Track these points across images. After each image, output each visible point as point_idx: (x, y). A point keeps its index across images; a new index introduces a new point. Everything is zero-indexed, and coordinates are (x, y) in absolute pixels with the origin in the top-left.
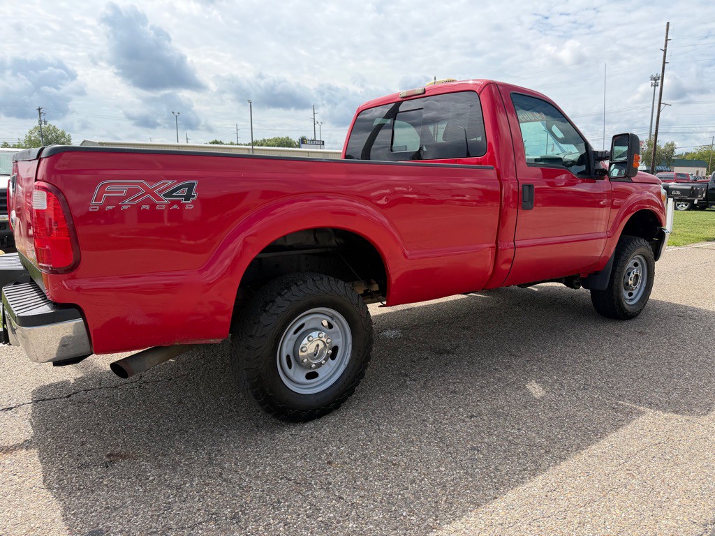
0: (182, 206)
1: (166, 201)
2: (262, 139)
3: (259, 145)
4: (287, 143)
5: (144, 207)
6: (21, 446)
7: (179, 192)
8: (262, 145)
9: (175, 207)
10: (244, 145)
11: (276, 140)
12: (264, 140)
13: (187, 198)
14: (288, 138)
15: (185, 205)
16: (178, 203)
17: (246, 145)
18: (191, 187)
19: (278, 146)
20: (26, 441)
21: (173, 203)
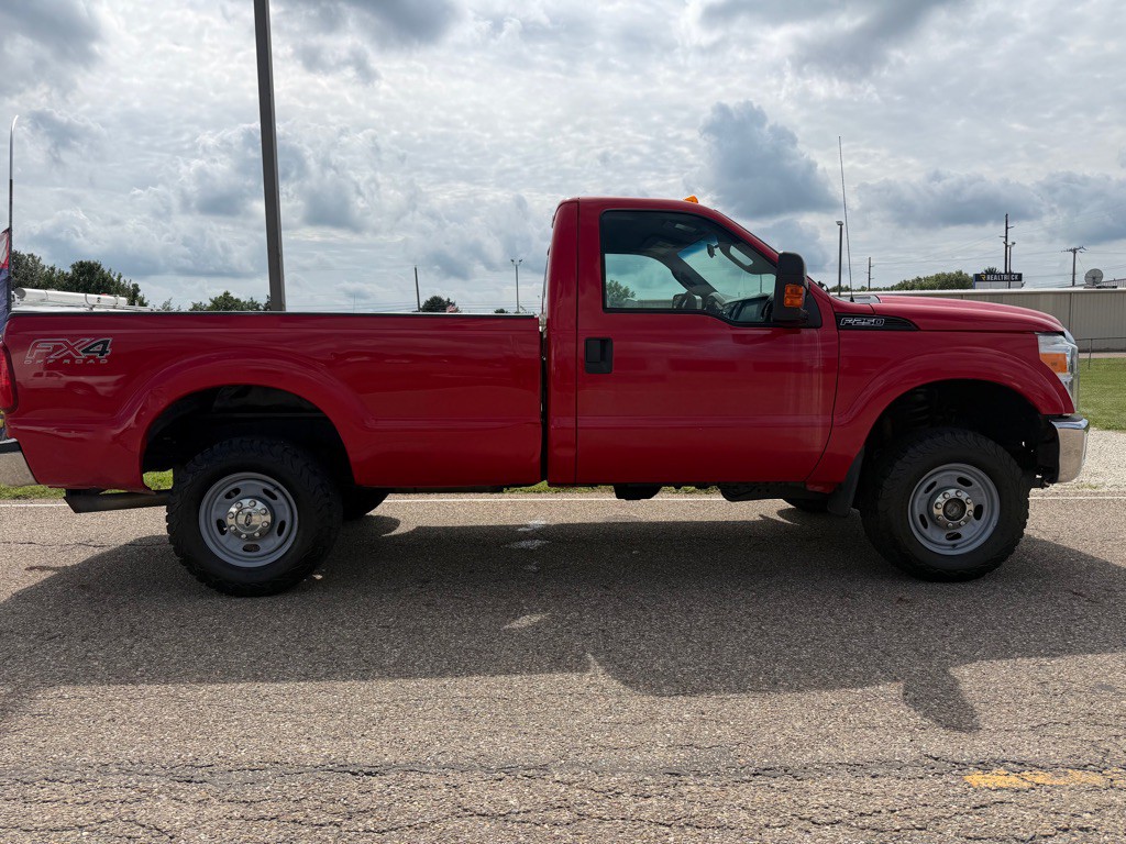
0: (98, 360)
1: (84, 356)
2: (915, 278)
3: (907, 289)
4: (958, 281)
5: (65, 361)
7: (95, 349)
8: (912, 288)
9: (91, 361)
10: (885, 289)
11: (938, 277)
12: (919, 279)
13: (102, 354)
14: (960, 273)
15: (99, 360)
16: (93, 358)
17: (888, 289)
18: (105, 343)
19: (940, 288)
21: (90, 358)
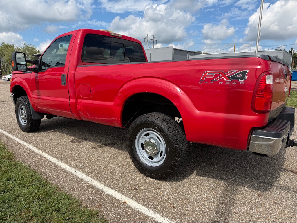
6: (287, 170)
20: (285, 171)
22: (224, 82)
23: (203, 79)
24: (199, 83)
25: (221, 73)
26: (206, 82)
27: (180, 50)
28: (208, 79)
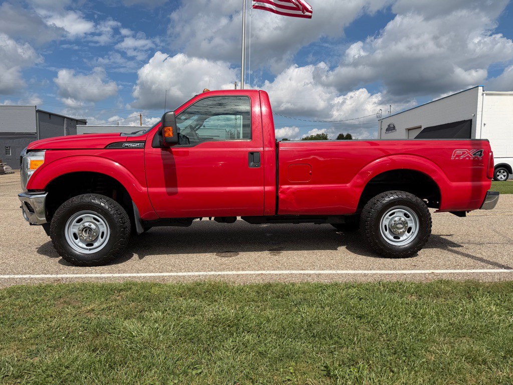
22: (469, 158)
23: (454, 155)
24: (452, 159)
25: (467, 151)
26: (457, 158)
27: (50, 114)
28: (458, 156)
